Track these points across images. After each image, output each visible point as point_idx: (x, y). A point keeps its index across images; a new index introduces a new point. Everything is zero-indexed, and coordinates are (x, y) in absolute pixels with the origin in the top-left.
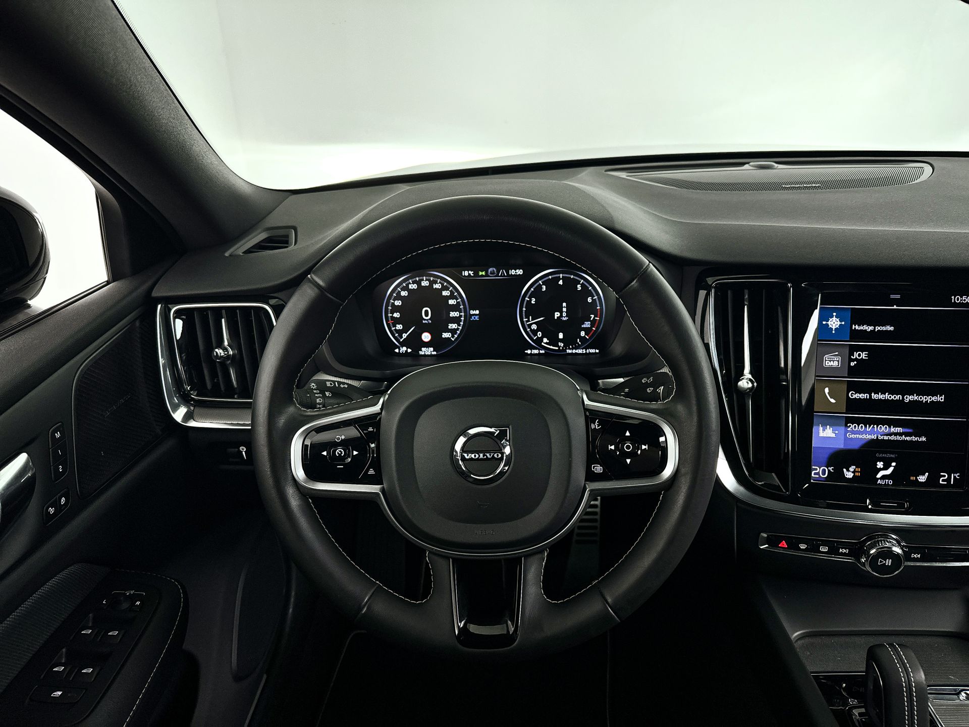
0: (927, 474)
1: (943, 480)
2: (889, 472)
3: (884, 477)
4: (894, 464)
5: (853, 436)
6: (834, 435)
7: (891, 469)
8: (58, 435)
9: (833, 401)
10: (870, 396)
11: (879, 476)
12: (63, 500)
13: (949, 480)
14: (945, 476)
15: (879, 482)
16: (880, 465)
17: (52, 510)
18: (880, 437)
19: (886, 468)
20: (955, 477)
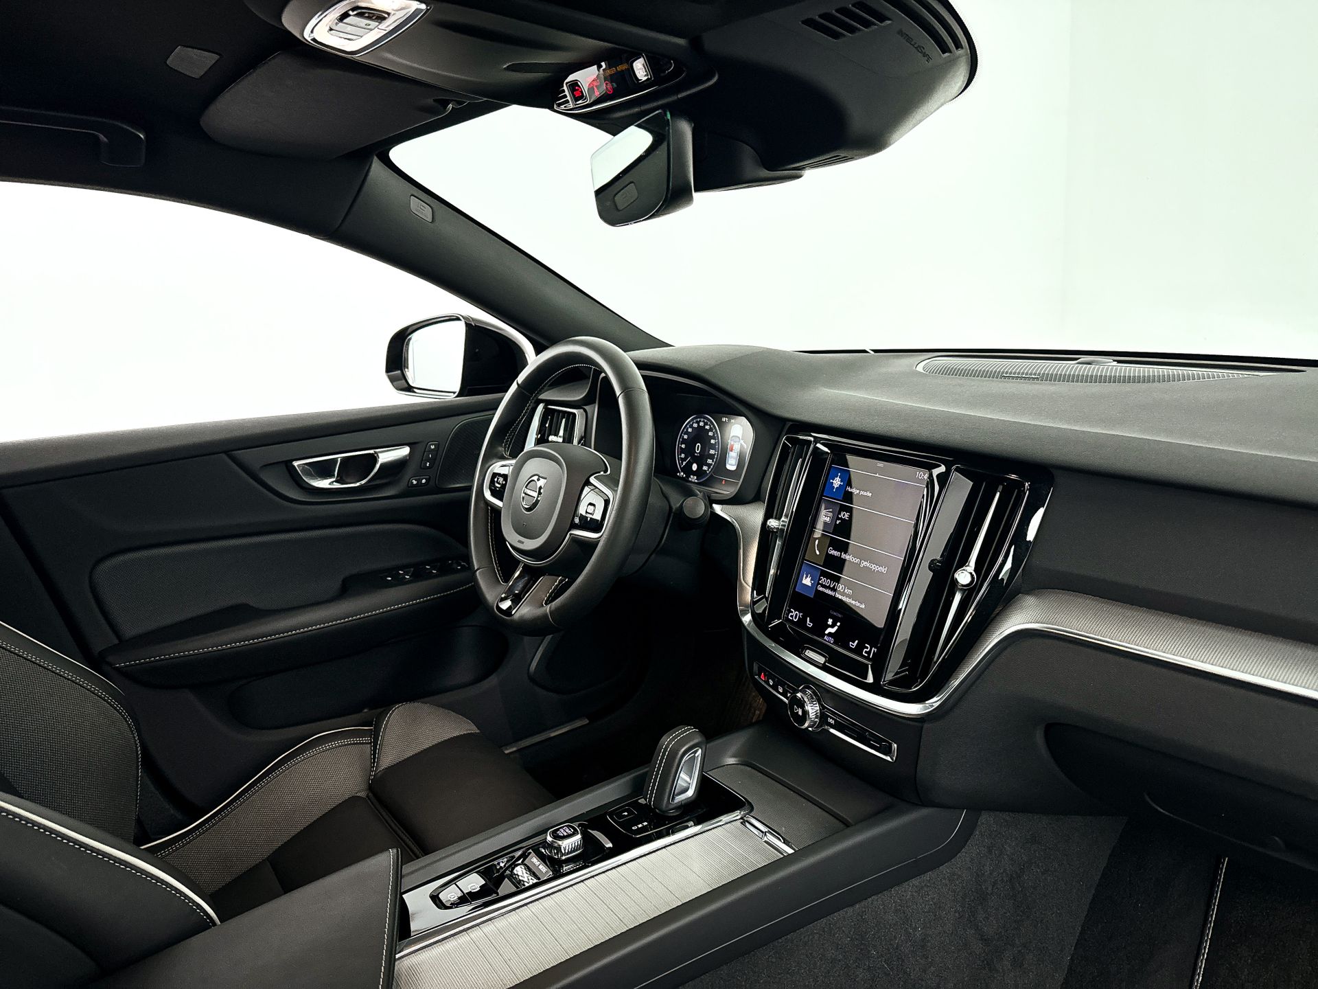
0: (857, 641)
1: (866, 652)
2: (833, 630)
3: (830, 634)
4: (838, 624)
5: (821, 589)
6: (810, 584)
7: (836, 628)
8: (433, 447)
9: (818, 553)
10: (841, 555)
11: (827, 632)
12: (424, 481)
13: (869, 653)
14: (867, 648)
15: (826, 638)
16: (830, 622)
17: (415, 482)
18: (837, 596)
19: (832, 626)
20: (874, 651)
